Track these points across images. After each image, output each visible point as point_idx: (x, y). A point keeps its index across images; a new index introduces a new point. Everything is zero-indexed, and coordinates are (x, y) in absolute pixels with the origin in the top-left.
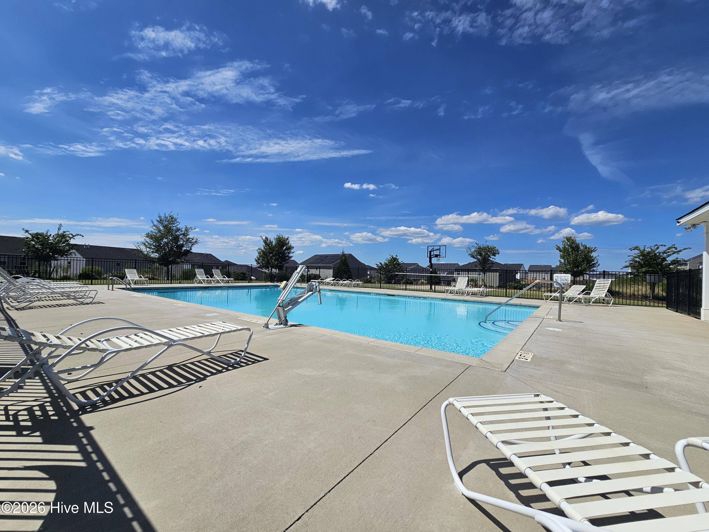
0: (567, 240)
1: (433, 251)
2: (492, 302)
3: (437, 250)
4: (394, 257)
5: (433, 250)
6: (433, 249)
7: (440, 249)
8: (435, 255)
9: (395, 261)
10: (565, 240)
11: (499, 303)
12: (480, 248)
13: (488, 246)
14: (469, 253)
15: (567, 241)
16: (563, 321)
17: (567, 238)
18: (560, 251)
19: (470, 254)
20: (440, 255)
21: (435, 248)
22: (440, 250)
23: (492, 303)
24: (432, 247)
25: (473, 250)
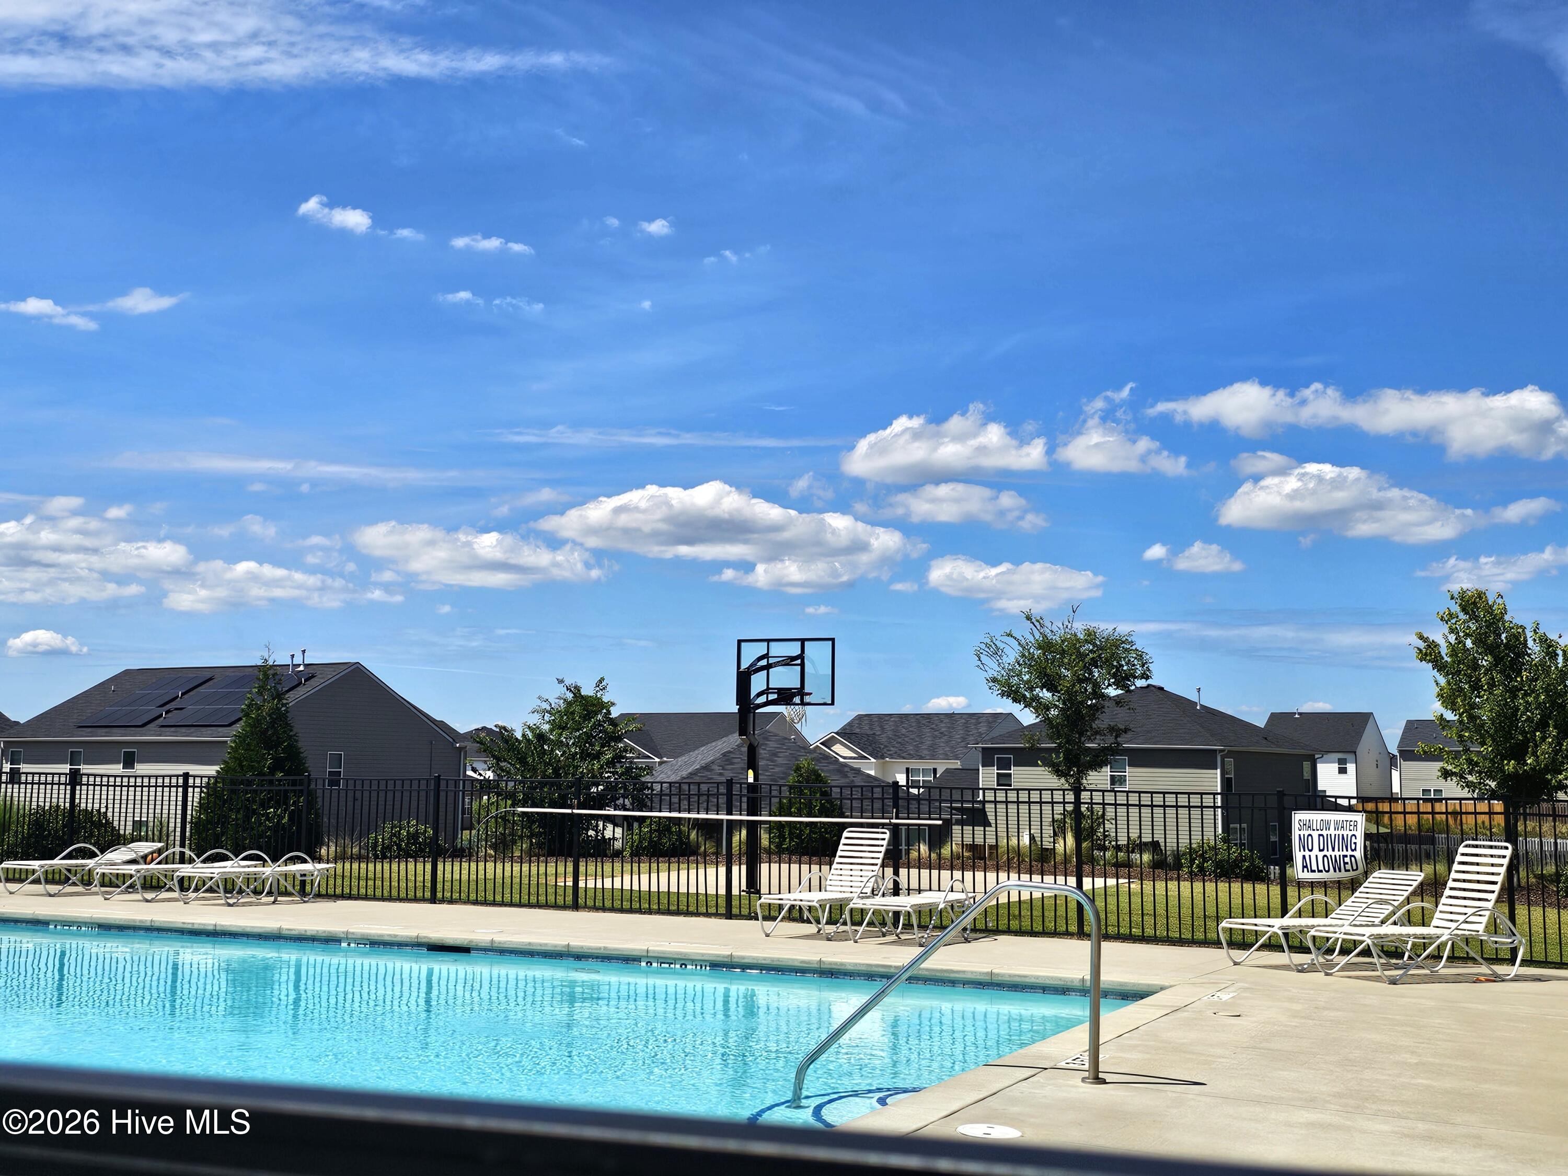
0: (1464, 610)
1: (768, 667)
3: (788, 661)
4: (588, 690)
5: (765, 664)
6: (766, 656)
7: (801, 657)
8: (780, 691)
9: (587, 717)
10: (1456, 609)
11: (987, 979)
12: (1046, 645)
13: (1091, 635)
14: (991, 673)
15: (1462, 616)
16: (1108, 1078)
17: (1462, 598)
18: (1439, 665)
19: (994, 680)
20: (801, 692)
21: (780, 650)
22: (802, 665)
24: (761, 649)
25: (1012, 655)
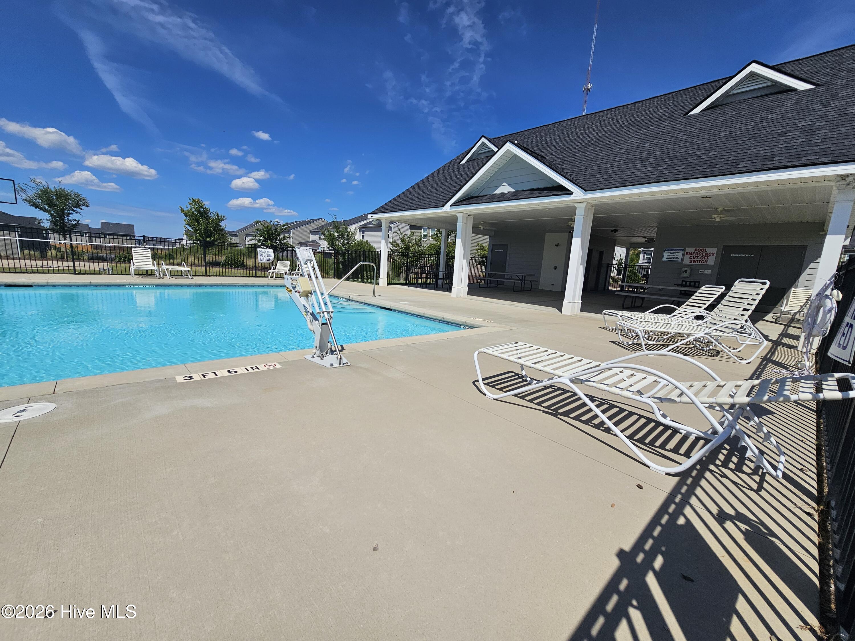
2: (236, 284)
23: (235, 286)
